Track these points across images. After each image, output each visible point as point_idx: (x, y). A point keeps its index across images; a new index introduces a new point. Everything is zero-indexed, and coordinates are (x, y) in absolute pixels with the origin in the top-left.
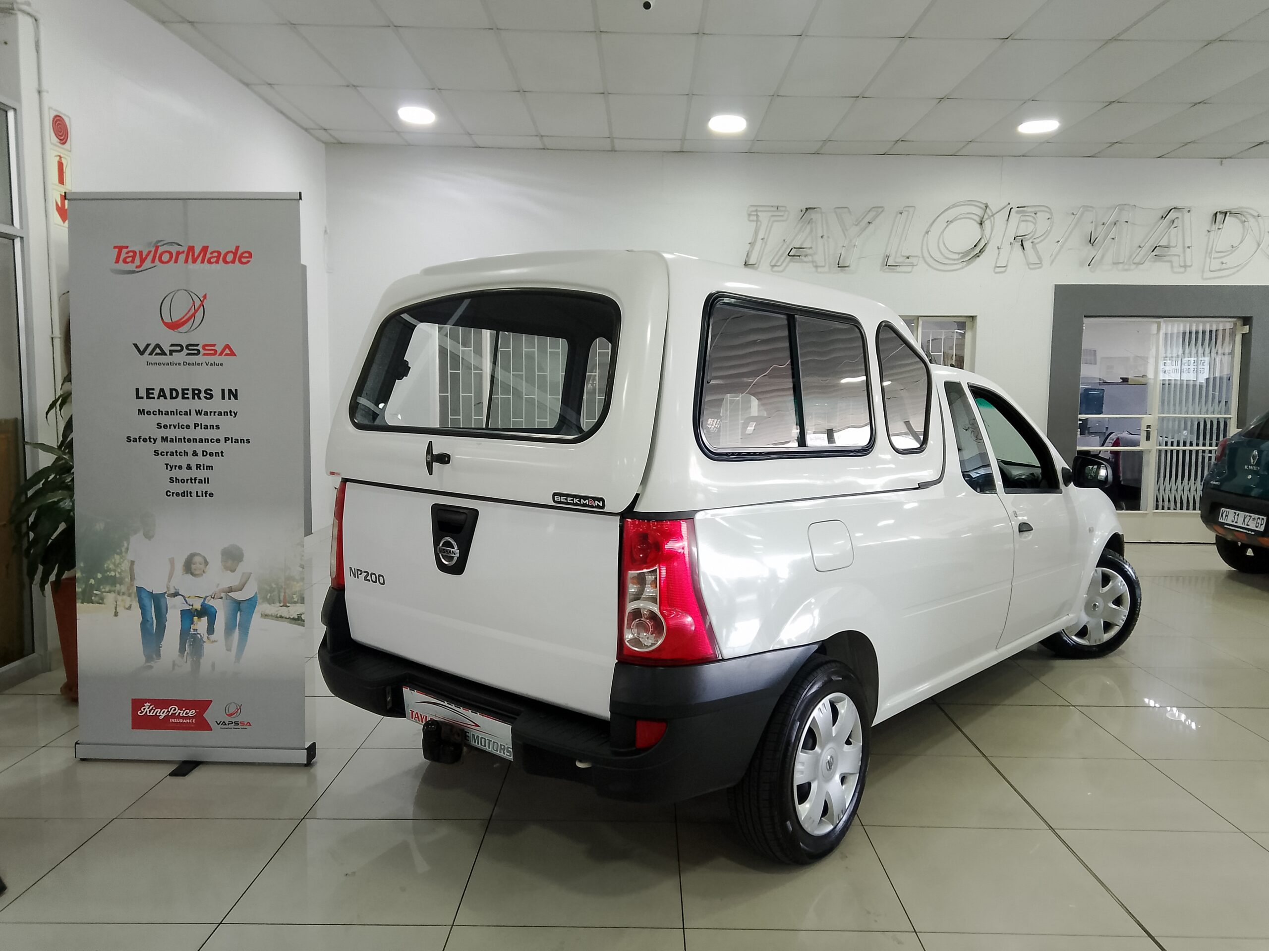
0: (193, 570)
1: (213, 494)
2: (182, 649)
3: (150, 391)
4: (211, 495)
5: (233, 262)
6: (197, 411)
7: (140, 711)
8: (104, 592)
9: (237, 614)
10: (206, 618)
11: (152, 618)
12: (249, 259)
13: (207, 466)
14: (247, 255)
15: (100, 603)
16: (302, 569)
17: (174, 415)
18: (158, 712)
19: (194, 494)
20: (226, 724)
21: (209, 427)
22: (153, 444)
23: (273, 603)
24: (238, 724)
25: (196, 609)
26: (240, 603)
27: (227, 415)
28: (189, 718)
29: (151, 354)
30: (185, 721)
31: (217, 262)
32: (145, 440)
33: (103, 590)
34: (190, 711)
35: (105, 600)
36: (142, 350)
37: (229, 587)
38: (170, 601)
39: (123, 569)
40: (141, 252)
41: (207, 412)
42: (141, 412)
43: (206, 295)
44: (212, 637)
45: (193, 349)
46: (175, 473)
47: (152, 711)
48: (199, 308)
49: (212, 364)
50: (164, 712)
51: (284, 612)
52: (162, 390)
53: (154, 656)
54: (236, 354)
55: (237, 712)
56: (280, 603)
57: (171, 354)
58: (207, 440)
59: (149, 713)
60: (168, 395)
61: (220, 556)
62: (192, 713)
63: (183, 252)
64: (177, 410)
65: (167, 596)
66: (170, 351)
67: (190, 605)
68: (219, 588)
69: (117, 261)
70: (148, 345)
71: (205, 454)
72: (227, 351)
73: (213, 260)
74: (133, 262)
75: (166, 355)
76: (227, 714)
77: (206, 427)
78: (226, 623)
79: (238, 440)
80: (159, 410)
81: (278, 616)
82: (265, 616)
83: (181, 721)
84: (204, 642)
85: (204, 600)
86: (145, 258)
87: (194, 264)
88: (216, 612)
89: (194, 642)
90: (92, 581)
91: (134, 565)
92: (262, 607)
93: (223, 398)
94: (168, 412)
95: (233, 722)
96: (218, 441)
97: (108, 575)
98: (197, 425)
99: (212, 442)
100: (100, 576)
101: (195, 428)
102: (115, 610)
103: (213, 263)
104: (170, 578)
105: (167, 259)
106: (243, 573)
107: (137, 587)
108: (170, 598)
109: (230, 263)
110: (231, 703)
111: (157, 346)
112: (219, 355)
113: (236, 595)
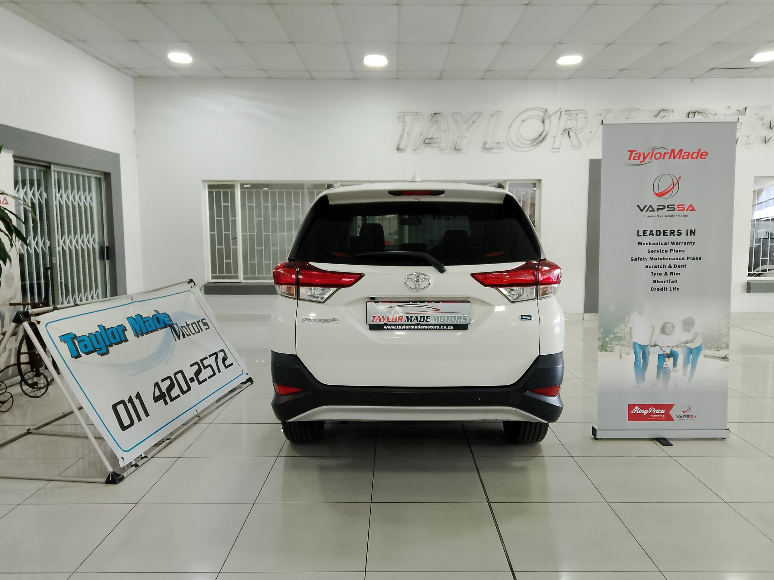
0: (666, 332)
1: (679, 289)
2: (658, 376)
3: (646, 232)
4: (678, 289)
5: (697, 158)
6: (672, 242)
7: (633, 411)
8: (614, 345)
9: (690, 355)
10: (673, 358)
11: (641, 359)
12: (706, 156)
13: (676, 273)
14: (705, 154)
15: (611, 351)
16: (728, 330)
17: (658, 245)
18: (643, 411)
19: (668, 289)
20: (682, 417)
21: (679, 252)
22: (646, 261)
23: (711, 349)
24: (689, 417)
25: (667, 354)
26: (692, 350)
27: (689, 244)
28: (661, 414)
29: (647, 211)
30: (659, 416)
31: (687, 158)
32: (641, 259)
33: (614, 344)
34: (662, 410)
35: (614, 350)
36: (642, 209)
37: (686, 341)
38: (651, 350)
39: (626, 332)
40: (644, 154)
41: (678, 243)
42: (640, 244)
43: (680, 176)
44: (676, 369)
45: (671, 208)
46: (657, 278)
47: (640, 411)
48: (676, 183)
49: (682, 216)
50: (646, 412)
51: (717, 354)
52: (651, 231)
53: (641, 381)
54: (696, 209)
55: (688, 410)
56: (715, 349)
57: (657, 211)
58: (677, 259)
59: (638, 412)
60: (655, 234)
61: (682, 324)
62: (663, 411)
63: (668, 153)
64: (660, 242)
65: (650, 347)
66: (657, 209)
67: (663, 351)
68: (681, 341)
69: (629, 159)
70: (646, 206)
71: (675, 266)
72: (691, 208)
73: (685, 157)
74: (638, 159)
75: (655, 211)
76: (683, 412)
77: (677, 251)
78: (684, 361)
79: (694, 258)
80: (649, 243)
81: (714, 356)
82: (706, 356)
83: (657, 416)
84: (671, 372)
85: (672, 349)
86: (646, 156)
87: (674, 160)
88: (678, 355)
89: (665, 371)
90: (607, 339)
91: (632, 329)
92: (705, 352)
93: (687, 235)
94: (654, 243)
95: (686, 416)
96: (683, 259)
97: (617, 336)
98: (672, 250)
99: (680, 260)
100: (612, 336)
101: (671, 252)
102: (620, 355)
103: (685, 159)
104: (652, 336)
105: (659, 157)
106: (694, 333)
107: (633, 342)
108: (651, 347)
109: (695, 158)
110: (685, 405)
111: (650, 206)
112: (686, 211)
113: (690, 345)
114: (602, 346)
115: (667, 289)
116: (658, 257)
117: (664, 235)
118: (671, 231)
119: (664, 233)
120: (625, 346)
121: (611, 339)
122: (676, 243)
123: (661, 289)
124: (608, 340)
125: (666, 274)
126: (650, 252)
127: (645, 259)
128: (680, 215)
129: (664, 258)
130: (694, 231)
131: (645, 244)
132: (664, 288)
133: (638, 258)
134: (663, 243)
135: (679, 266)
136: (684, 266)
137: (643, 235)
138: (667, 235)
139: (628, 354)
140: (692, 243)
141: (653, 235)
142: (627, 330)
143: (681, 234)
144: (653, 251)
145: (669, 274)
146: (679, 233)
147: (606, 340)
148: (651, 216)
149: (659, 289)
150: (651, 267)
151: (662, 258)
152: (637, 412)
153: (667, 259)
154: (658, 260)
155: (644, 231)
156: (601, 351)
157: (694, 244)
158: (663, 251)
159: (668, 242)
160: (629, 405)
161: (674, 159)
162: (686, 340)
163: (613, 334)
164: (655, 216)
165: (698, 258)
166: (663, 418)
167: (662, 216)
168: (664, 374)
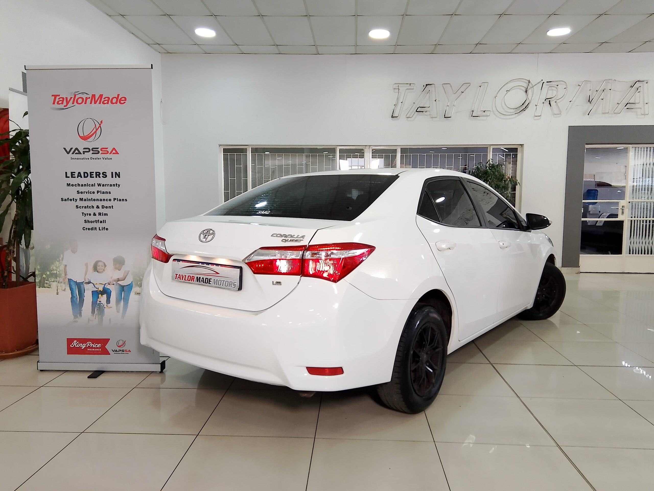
0: (98, 270)
2: (93, 312)
4: (107, 229)
5: (116, 103)
6: (98, 184)
7: (72, 345)
9: (122, 293)
10: (106, 295)
11: (77, 295)
12: (125, 101)
13: (104, 214)
14: (123, 99)
15: (49, 288)
17: (86, 186)
18: (81, 345)
20: (117, 351)
21: (105, 193)
24: (124, 351)
25: (100, 290)
26: (123, 287)
27: (115, 186)
28: (97, 348)
31: (108, 103)
32: (71, 200)
35: (51, 286)
36: (68, 151)
38: (86, 286)
40: (67, 98)
41: (104, 185)
42: (68, 185)
43: (102, 121)
44: (109, 305)
45: (95, 151)
46: (87, 218)
47: (78, 344)
48: (99, 127)
49: (106, 159)
50: (84, 345)
53: (78, 315)
54: (119, 153)
55: (123, 345)
58: (104, 200)
60: (83, 176)
61: (113, 262)
62: (99, 345)
63: (89, 98)
64: (87, 184)
67: (97, 288)
68: (112, 279)
69: (54, 103)
71: (103, 207)
74: (62, 103)
75: (81, 154)
76: (118, 346)
78: (116, 298)
79: (121, 199)
80: (78, 184)
82: (137, 294)
83: (94, 350)
84: (105, 308)
85: (104, 286)
86: (69, 101)
88: (111, 292)
91: (66, 266)
93: (112, 177)
94: (83, 185)
95: (121, 350)
96: (110, 200)
97: (53, 273)
98: (98, 192)
99: (106, 201)
100: (48, 273)
101: (97, 193)
102: (57, 291)
103: (106, 103)
104: (86, 274)
105: (81, 102)
106: (125, 271)
107: (68, 279)
108: (85, 284)
109: (114, 103)
110: (120, 340)
111: (76, 149)
112: (109, 154)
113: (121, 283)
114: (40, 282)
115: (97, 229)
116: (87, 198)
117: (91, 177)
118: (96, 173)
119: (91, 175)
120: (61, 282)
121: (48, 276)
122: (102, 185)
123: (91, 228)
124: (45, 277)
125: (95, 214)
126: (79, 193)
127: (75, 200)
128: (104, 158)
129: (92, 199)
130: (118, 174)
131: (73, 185)
132: (94, 227)
133: (68, 199)
134: (90, 185)
135: (106, 207)
136: (111, 207)
137: (70, 177)
138: (93, 177)
139: (64, 290)
140: (117, 185)
141: (81, 177)
142: (62, 268)
143: (106, 176)
144: (82, 192)
145: (97, 214)
146: (105, 175)
147: (43, 277)
148: (78, 159)
149: (90, 229)
150: (82, 207)
151: (90, 199)
152: (76, 346)
153: (94, 200)
154: (87, 201)
155: (72, 173)
156: (39, 288)
157: (119, 186)
158: (91, 193)
159: (95, 184)
160: (67, 339)
161: (94, 104)
162: (118, 278)
163: (49, 272)
164: (82, 159)
165: (124, 199)
166: (99, 352)
167: (88, 159)
168: (98, 310)
